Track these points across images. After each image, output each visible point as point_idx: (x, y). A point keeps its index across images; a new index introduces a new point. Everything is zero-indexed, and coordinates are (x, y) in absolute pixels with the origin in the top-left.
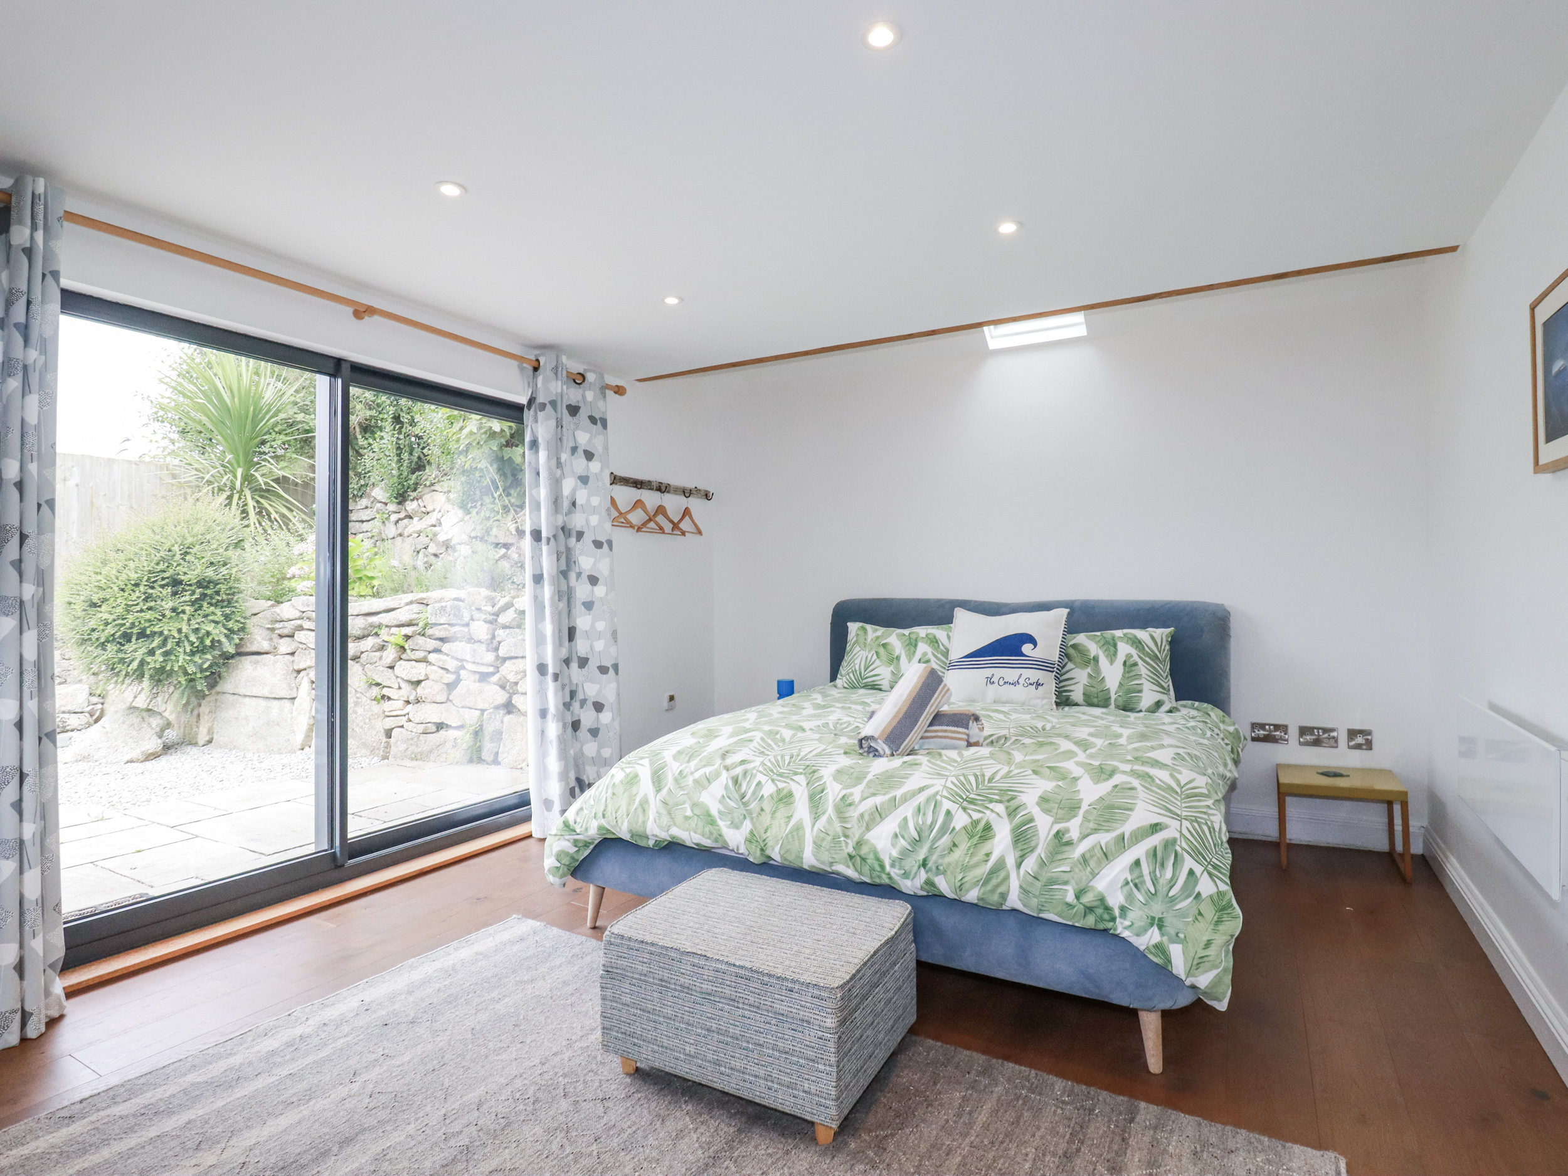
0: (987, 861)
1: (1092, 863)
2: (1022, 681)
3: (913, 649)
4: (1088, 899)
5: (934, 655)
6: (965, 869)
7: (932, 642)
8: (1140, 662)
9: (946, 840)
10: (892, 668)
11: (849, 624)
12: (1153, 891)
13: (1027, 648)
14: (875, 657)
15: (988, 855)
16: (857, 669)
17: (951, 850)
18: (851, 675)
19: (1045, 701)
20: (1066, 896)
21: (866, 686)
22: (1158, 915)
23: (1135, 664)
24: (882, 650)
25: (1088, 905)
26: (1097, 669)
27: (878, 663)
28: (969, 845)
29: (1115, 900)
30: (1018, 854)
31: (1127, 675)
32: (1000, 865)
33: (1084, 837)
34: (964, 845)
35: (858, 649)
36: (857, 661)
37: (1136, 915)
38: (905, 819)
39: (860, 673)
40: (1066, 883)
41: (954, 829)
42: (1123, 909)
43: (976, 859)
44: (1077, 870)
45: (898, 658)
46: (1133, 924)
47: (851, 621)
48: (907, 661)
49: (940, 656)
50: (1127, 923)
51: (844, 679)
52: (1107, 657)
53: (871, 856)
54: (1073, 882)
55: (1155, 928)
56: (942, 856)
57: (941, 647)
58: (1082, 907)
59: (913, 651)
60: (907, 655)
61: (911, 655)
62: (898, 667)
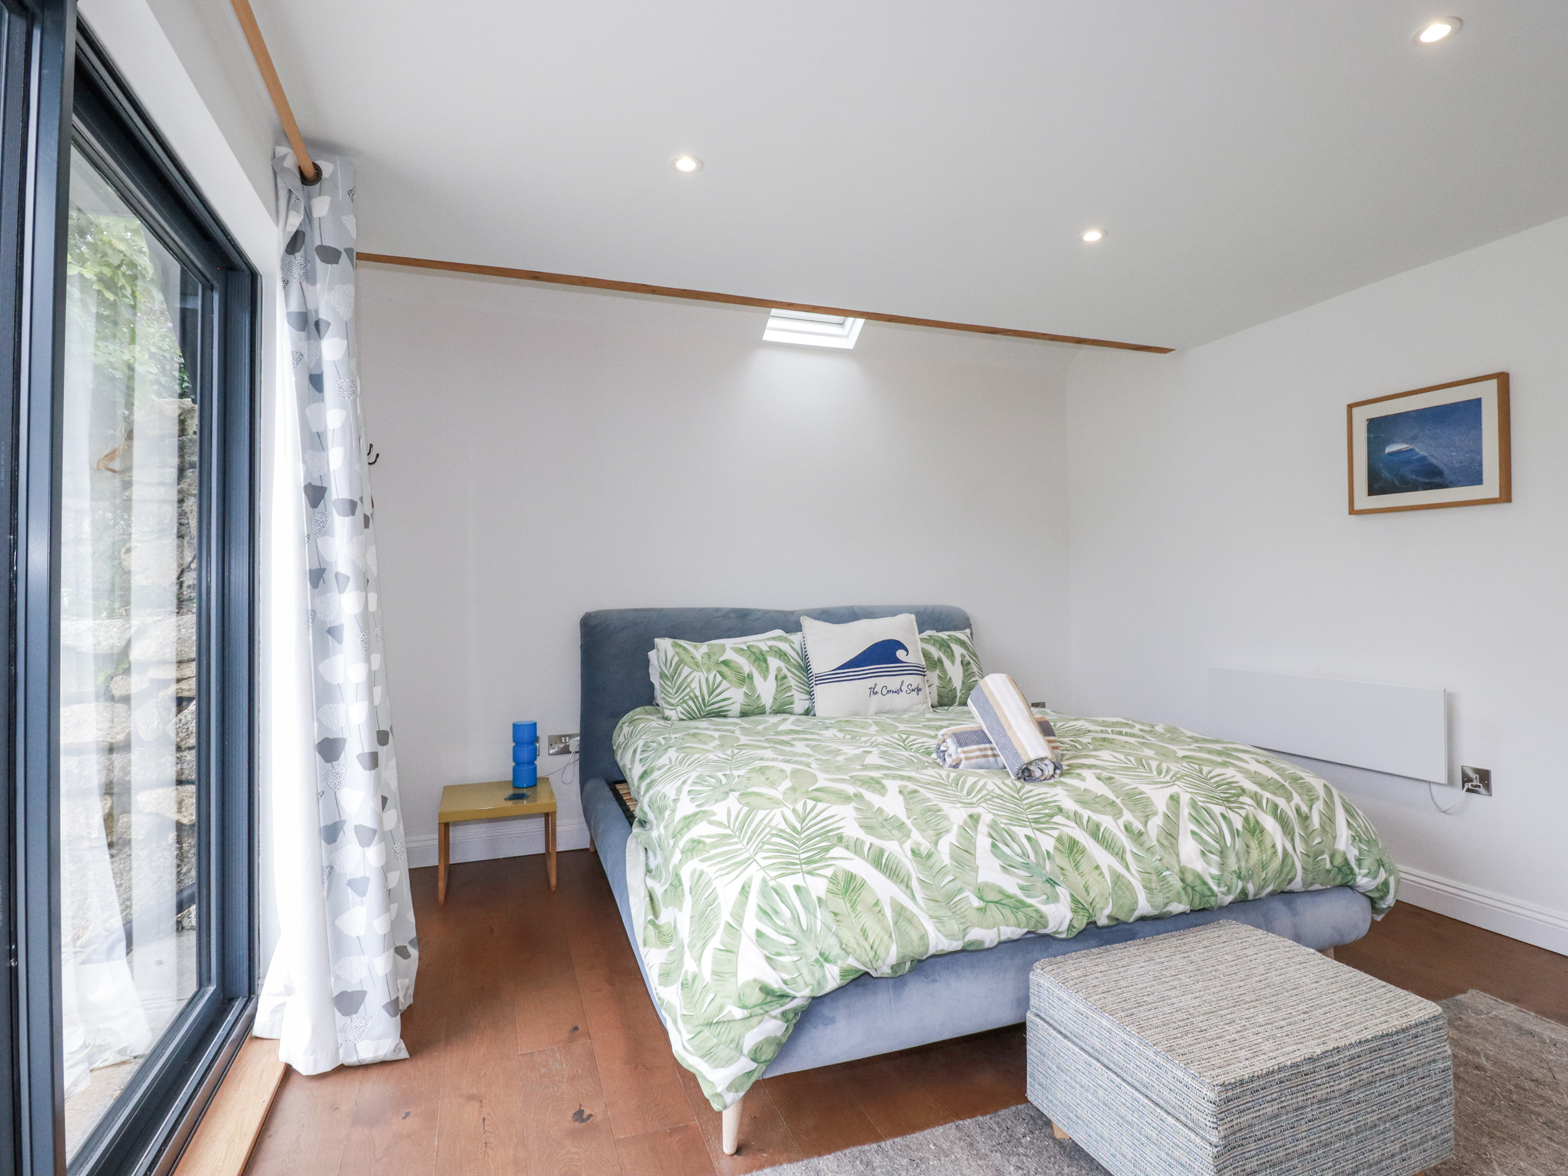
0: (1275, 853)
1: (1327, 829)
2: (904, 688)
3: (763, 665)
4: (1338, 861)
5: (789, 670)
6: (1264, 866)
7: (780, 656)
9: (1239, 843)
10: (745, 689)
11: (657, 640)
13: (901, 654)
14: (719, 678)
15: (1274, 846)
16: (698, 693)
17: (1248, 852)
18: (691, 703)
19: (925, 706)
20: (1325, 864)
21: (710, 715)
22: (1378, 858)
24: (724, 669)
25: (1339, 866)
27: (725, 684)
28: (1257, 842)
29: (1353, 854)
30: (1289, 837)
32: (1286, 854)
33: (1311, 808)
34: (1254, 844)
35: (686, 670)
36: (695, 685)
37: (1368, 862)
38: (1193, 833)
39: (703, 699)
40: (1323, 853)
41: (1238, 831)
42: (1359, 861)
43: (1269, 853)
44: (1324, 838)
45: (750, 677)
46: (1370, 870)
47: (660, 636)
48: (762, 679)
49: (793, 670)
50: (1365, 871)
51: (679, 709)
53: (1197, 882)
54: (1327, 850)
55: (1382, 868)
56: (1247, 861)
57: (792, 660)
58: (1336, 869)
59: (764, 668)
60: (760, 673)
61: (765, 672)
62: (752, 687)
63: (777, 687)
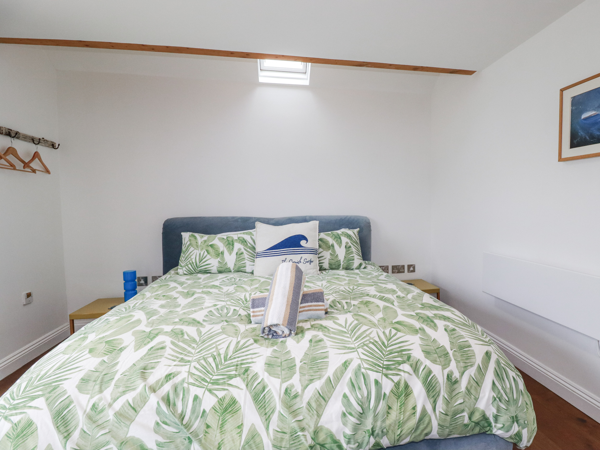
0: (414, 413)
1: (473, 391)
2: (302, 261)
3: (231, 247)
4: (477, 417)
5: (245, 250)
6: (401, 424)
7: (242, 242)
8: (352, 246)
9: (382, 405)
10: (219, 259)
11: (182, 233)
12: (507, 399)
13: (303, 243)
14: (206, 253)
15: (414, 408)
16: (194, 261)
17: (388, 413)
18: (190, 266)
19: (314, 270)
20: (464, 420)
21: (201, 272)
22: (514, 415)
23: (350, 247)
24: (210, 249)
25: (477, 421)
26: (334, 251)
27: (208, 257)
28: (399, 404)
29: (491, 412)
30: (432, 400)
31: (347, 253)
32: (424, 412)
33: (462, 374)
34: (396, 406)
35: (192, 249)
36: (193, 257)
37: (504, 419)
38: (345, 396)
39: (196, 264)
40: (463, 411)
41: (385, 394)
42: (496, 418)
43: (408, 414)
44: (467, 400)
45: (222, 253)
46: (504, 425)
47: (184, 231)
48: (229, 254)
49: (248, 250)
50: (499, 425)
51: (184, 269)
52: (337, 244)
53: (329, 440)
54: (467, 409)
55: (515, 423)
56: (384, 421)
57: (249, 244)
58: (474, 424)
59: (231, 248)
60: (228, 251)
61: (231, 251)
62: (223, 259)
63: (237, 258)
